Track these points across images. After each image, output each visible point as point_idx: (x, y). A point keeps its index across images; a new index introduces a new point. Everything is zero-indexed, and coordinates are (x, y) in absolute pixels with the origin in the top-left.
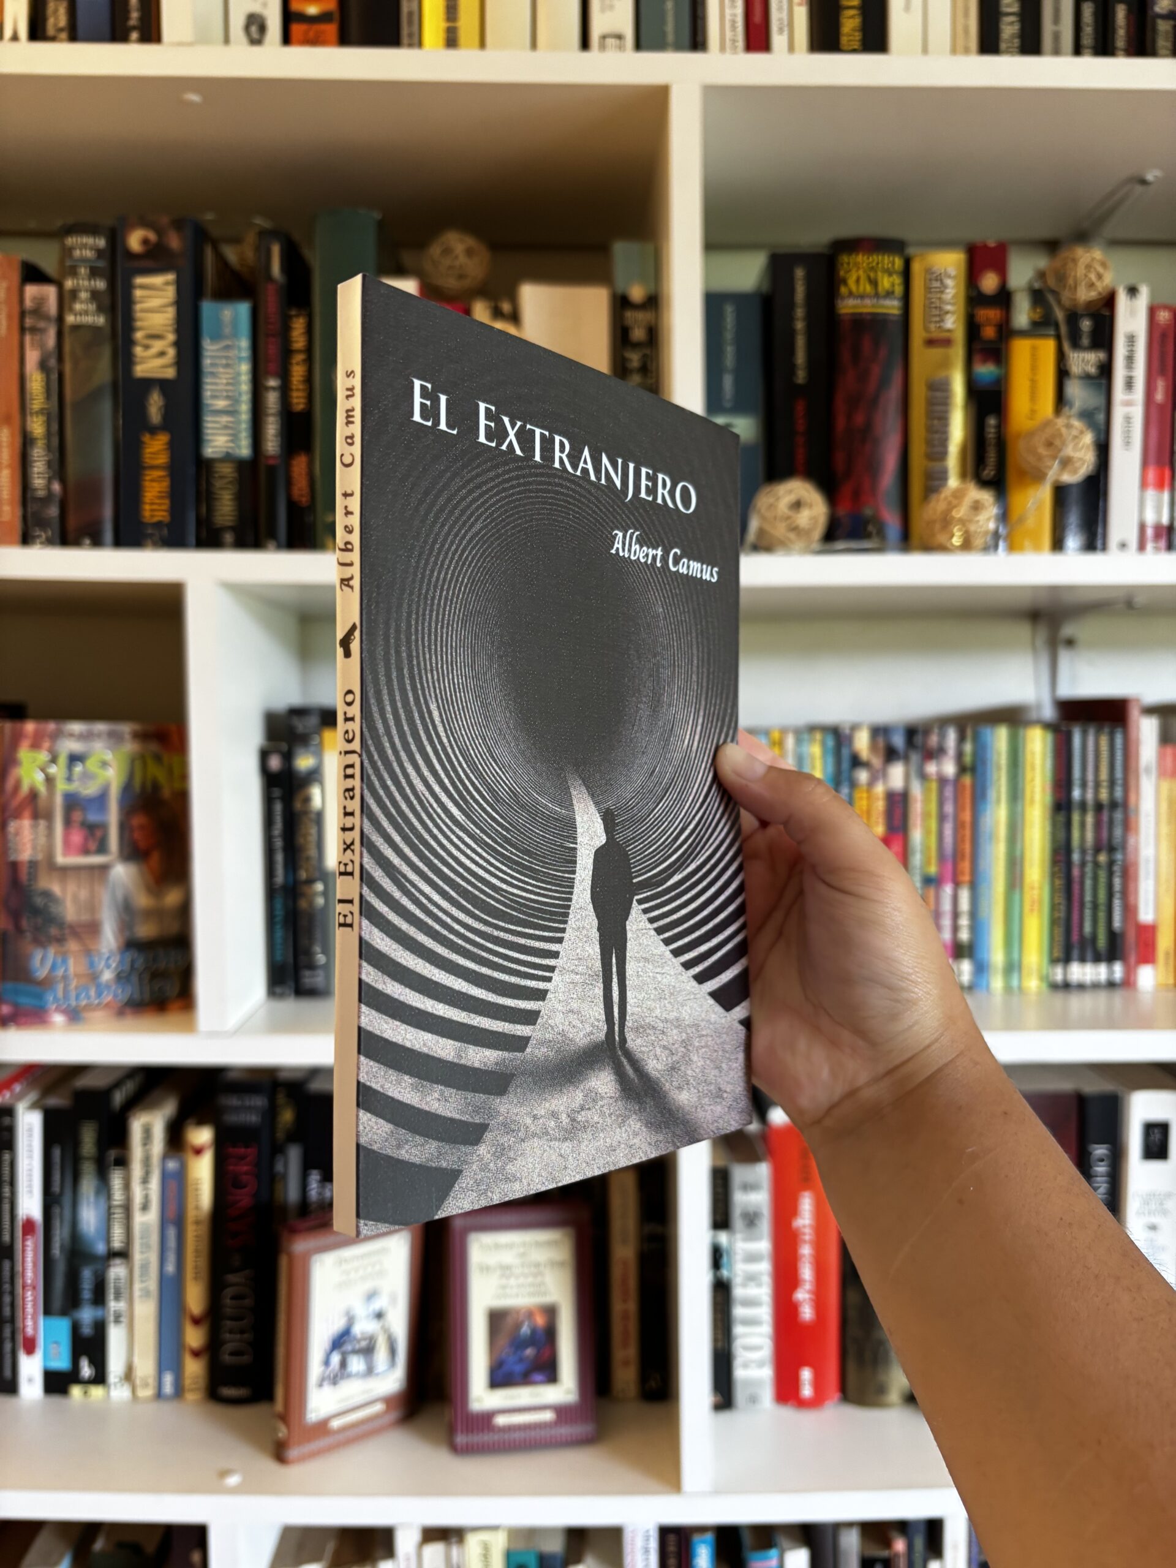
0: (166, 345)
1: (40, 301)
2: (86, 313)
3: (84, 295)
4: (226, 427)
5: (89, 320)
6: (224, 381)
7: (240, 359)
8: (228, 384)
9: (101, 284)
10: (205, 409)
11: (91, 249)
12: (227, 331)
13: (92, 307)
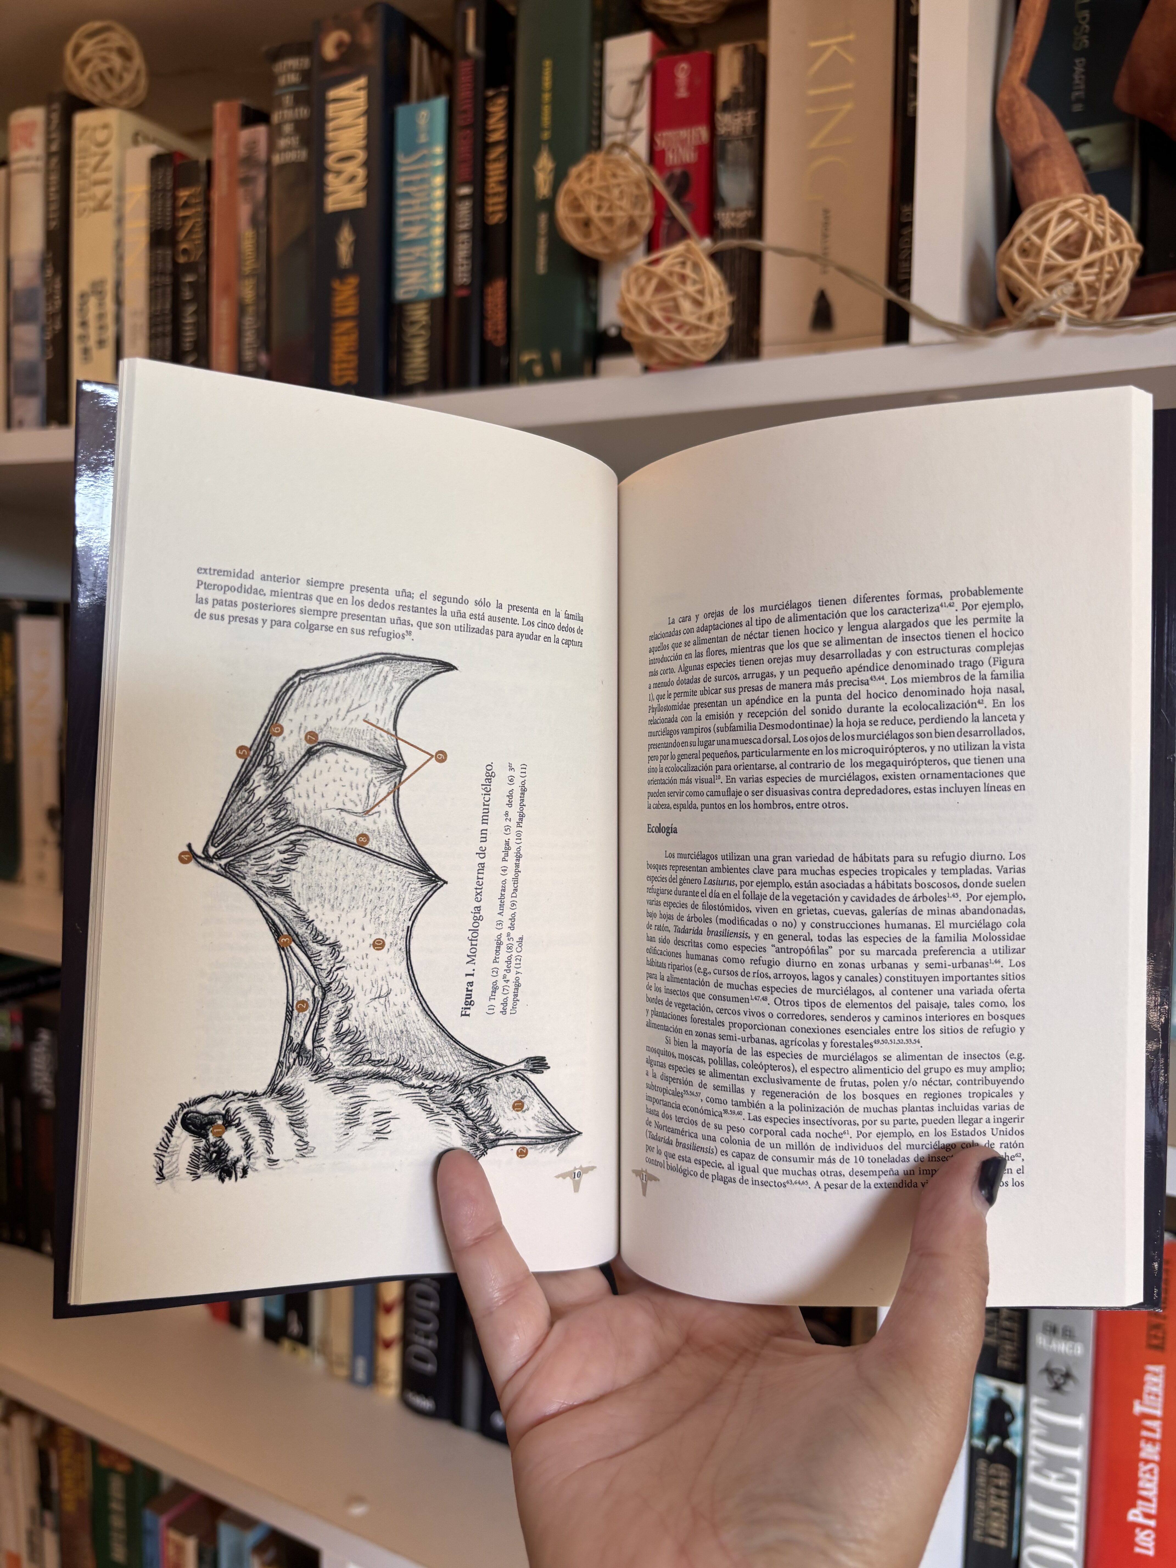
0: (356, 168)
1: (252, 145)
2: (289, 149)
3: (288, 128)
4: (420, 259)
5: (291, 156)
6: (418, 201)
7: (434, 171)
8: (422, 204)
9: (303, 112)
10: (400, 239)
11: (296, 71)
12: (423, 139)
13: (294, 141)
